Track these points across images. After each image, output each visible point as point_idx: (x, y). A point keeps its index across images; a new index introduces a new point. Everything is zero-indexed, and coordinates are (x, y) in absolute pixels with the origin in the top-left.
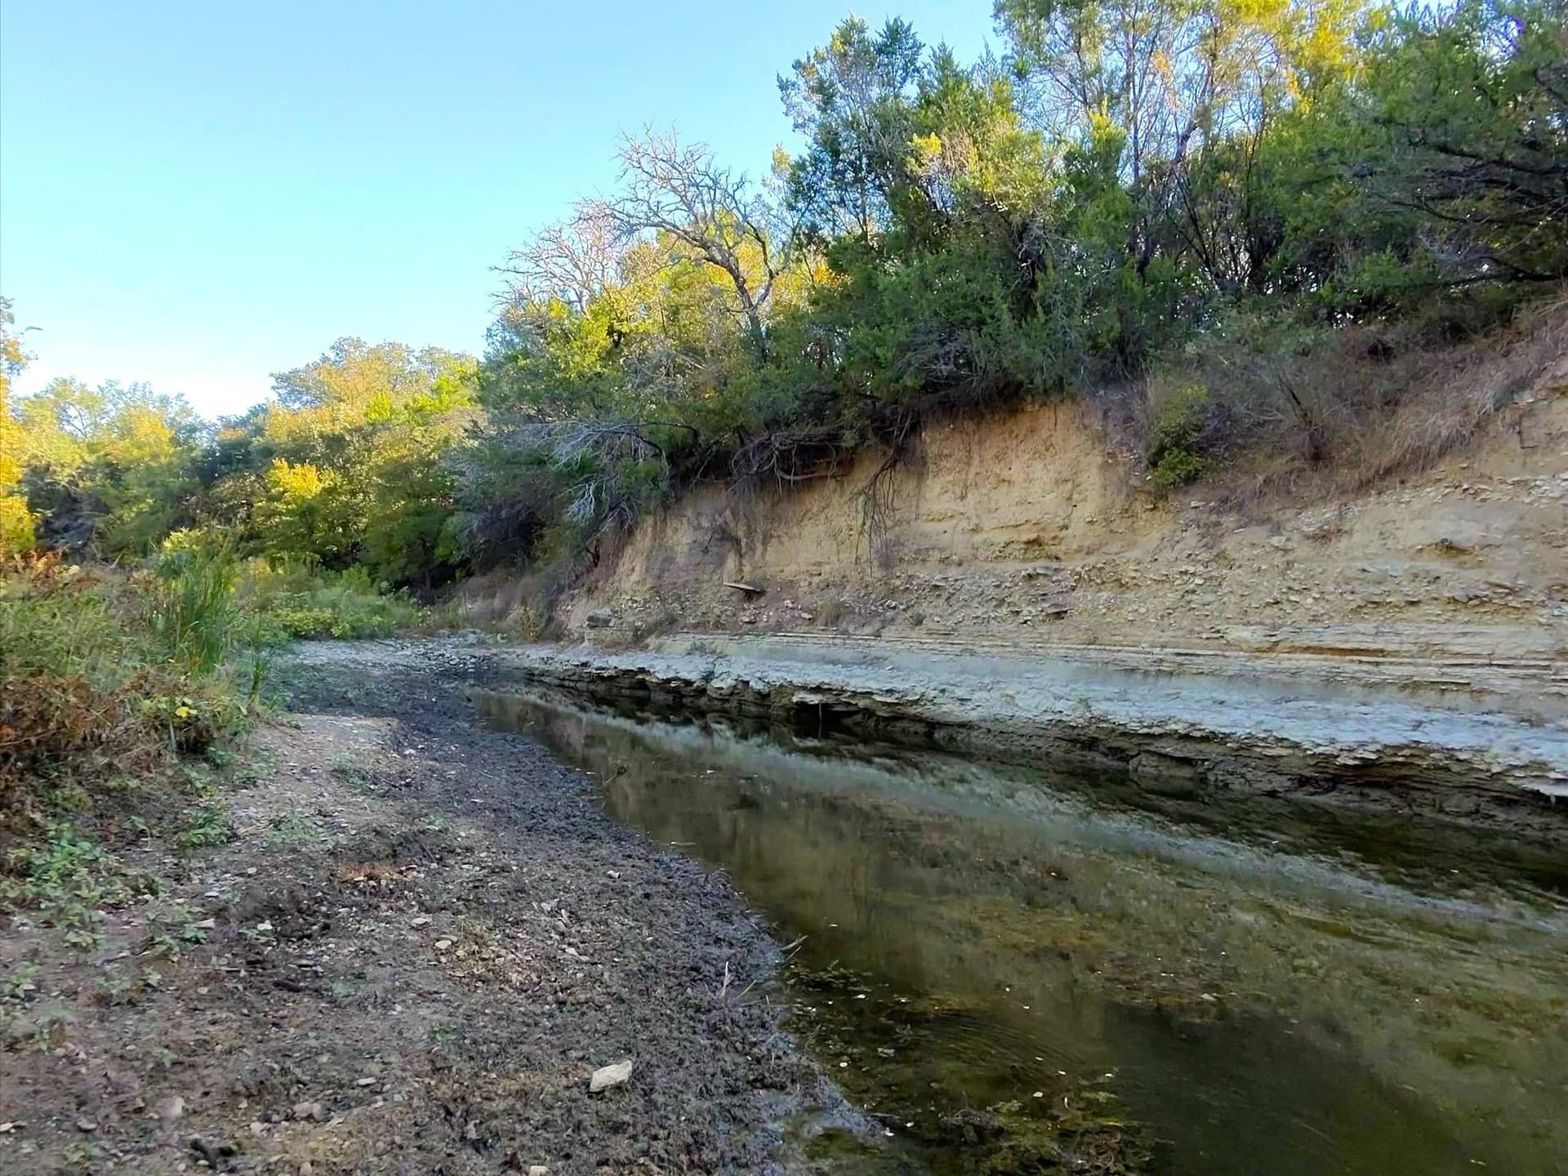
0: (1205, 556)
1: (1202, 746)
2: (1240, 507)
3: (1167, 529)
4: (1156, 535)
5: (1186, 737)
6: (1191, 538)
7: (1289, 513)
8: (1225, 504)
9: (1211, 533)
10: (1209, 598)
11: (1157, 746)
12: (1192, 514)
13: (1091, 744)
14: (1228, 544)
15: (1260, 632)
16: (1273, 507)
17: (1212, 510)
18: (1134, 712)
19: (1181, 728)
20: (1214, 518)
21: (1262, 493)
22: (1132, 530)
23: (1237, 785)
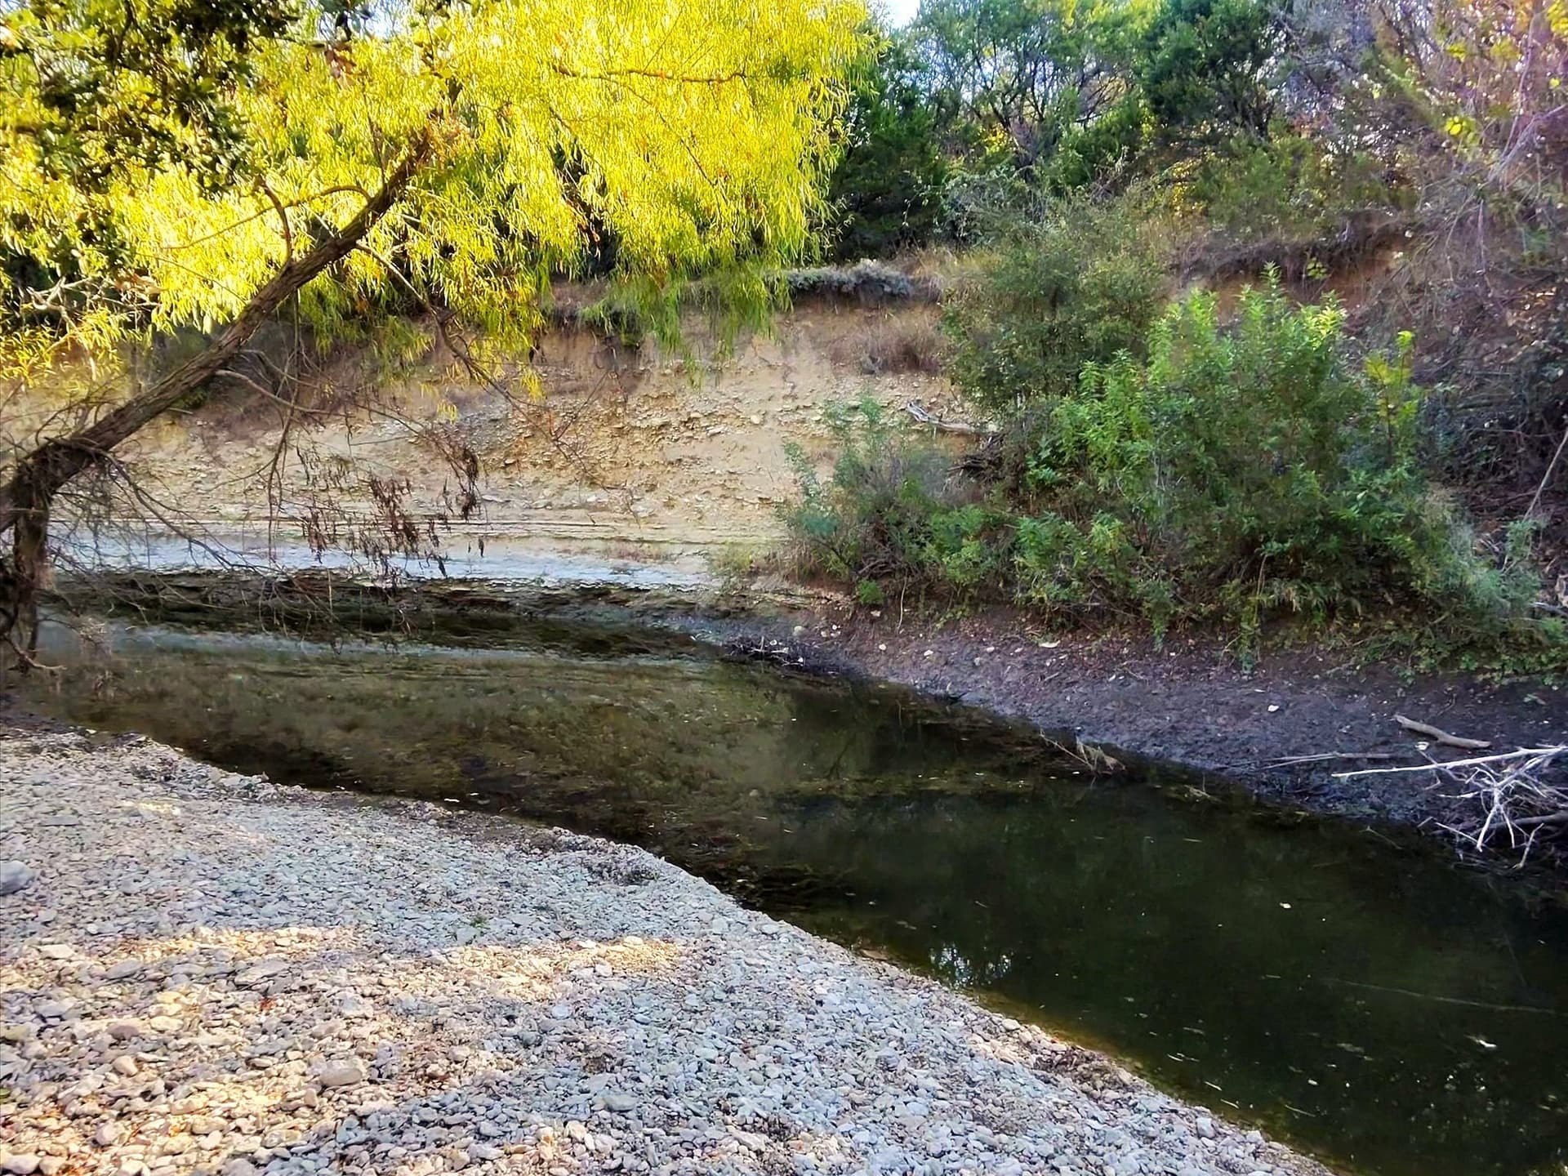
0: (207, 459)
1: (205, 579)
2: (229, 427)
3: (182, 438)
4: (174, 442)
5: (195, 575)
6: (198, 446)
7: (260, 433)
8: (221, 424)
9: (210, 444)
10: (211, 486)
11: (176, 582)
12: (198, 430)
13: (133, 584)
14: (221, 452)
15: (240, 507)
16: (249, 429)
17: (211, 428)
18: (161, 562)
19: (190, 569)
20: (212, 433)
21: (242, 419)
22: (158, 438)
23: (224, 599)
